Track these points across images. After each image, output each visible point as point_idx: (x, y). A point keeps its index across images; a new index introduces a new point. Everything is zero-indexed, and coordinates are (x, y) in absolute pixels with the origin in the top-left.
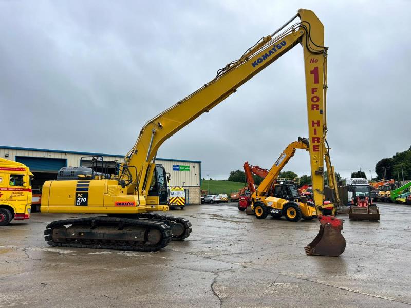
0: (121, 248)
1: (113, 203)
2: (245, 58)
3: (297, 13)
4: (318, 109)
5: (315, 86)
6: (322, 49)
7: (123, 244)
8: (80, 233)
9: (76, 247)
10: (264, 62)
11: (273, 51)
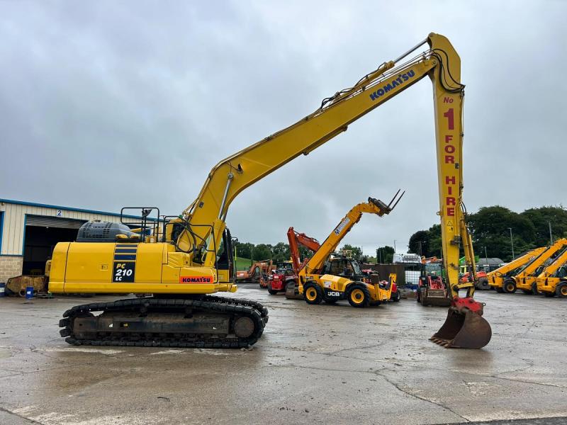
0: (193, 345)
1: (177, 278)
2: (361, 85)
3: (426, 37)
4: (453, 162)
5: (450, 132)
6: (459, 86)
7: (194, 339)
8: (122, 324)
9: (117, 345)
10: (386, 95)
11: (398, 82)
